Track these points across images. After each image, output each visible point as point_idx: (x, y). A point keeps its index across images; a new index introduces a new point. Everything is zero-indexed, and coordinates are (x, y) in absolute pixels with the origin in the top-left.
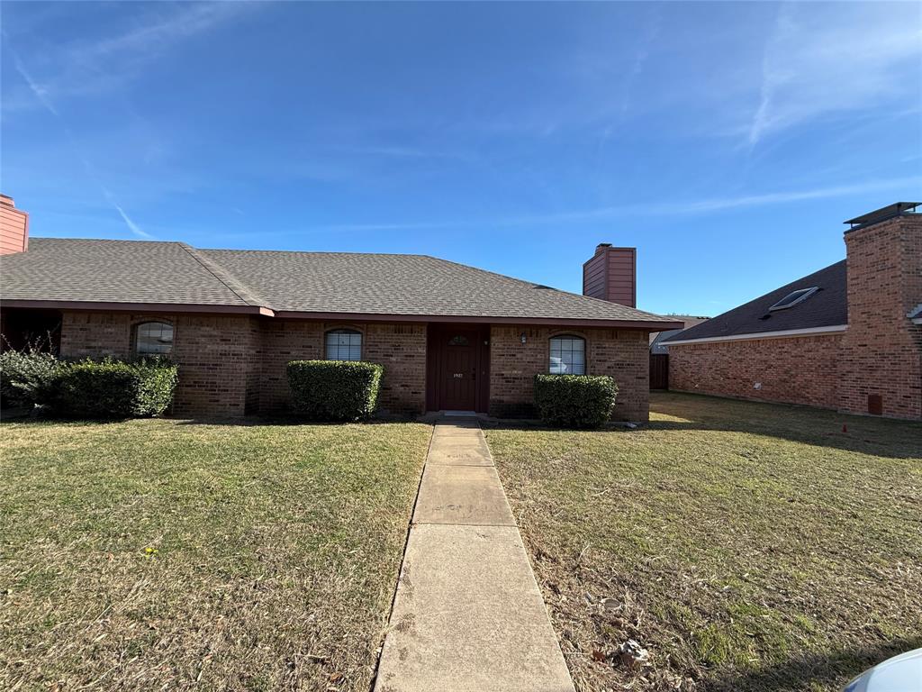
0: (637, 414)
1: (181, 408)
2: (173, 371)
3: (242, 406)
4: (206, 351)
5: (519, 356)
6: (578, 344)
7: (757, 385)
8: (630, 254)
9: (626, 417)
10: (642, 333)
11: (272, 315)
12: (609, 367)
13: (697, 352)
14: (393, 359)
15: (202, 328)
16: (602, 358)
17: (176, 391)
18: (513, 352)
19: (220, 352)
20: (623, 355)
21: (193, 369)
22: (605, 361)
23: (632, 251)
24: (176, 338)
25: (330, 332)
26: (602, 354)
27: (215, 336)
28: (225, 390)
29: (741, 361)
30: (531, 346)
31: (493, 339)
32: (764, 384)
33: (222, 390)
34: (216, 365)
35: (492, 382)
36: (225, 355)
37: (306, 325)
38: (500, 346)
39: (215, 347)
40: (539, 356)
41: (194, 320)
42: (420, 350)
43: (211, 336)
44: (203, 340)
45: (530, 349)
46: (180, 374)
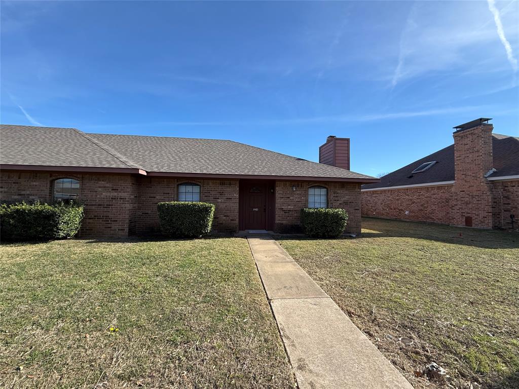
0: (355, 229)
1: (85, 233)
2: (81, 210)
3: (127, 230)
4: (102, 196)
5: (291, 198)
6: (323, 191)
7: (407, 213)
8: (346, 142)
9: (349, 231)
10: (357, 185)
11: (145, 174)
12: (340, 204)
13: (374, 195)
14: (219, 200)
15: (100, 183)
16: (336, 199)
17: (83, 222)
18: (288, 196)
19: (111, 197)
20: (347, 197)
21: (93, 207)
22: (338, 200)
23: (348, 140)
24: (82, 189)
25: (181, 184)
26: (336, 197)
27: (109, 187)
28: (115, 221)
29: (398, 200)
30: (298, 192)
31: (277, 188)
32: (410, 212)
33: (113, 221)
34: (109, 205)
35: (277, 212)
36: (115, 199)
37: (165, 180)
38: (282, 192)
39: (108, 194)
40: (303, 198)
41: (94, 177)
42: (235, 195)
43: (105, 187)
44: (100, 189)
45: (298, 194)
46: (86, 211)
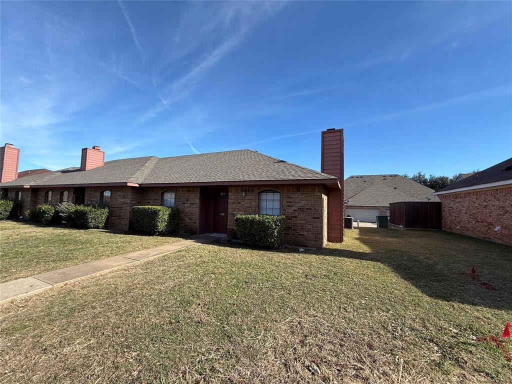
3: (128, 225)
4: (119, 202)
5: (242, 203)
6: (277, 196)
7: (497, 228)
10: (317, 187)
11: (138, 186)
12: (294, 211)
14: (186, 205)
16: (290, 204)
18: (239, 201)
19: (122, 202)
20: (303, 202)
21: (115, 209)
22: (292, 206)
24: (111, 196)
25: (165, 192)
26: (290, 202)
28: (123, 219)
30: (249, 197)
31: (230, 194)
34: (121, 208)
35: (229, 218)
36: (124, 203)
37: (155, 189)
38: (233, 198)
40: (253, 203)
42: (197, 201)
43: (120, 196)
45: (248, 199)
